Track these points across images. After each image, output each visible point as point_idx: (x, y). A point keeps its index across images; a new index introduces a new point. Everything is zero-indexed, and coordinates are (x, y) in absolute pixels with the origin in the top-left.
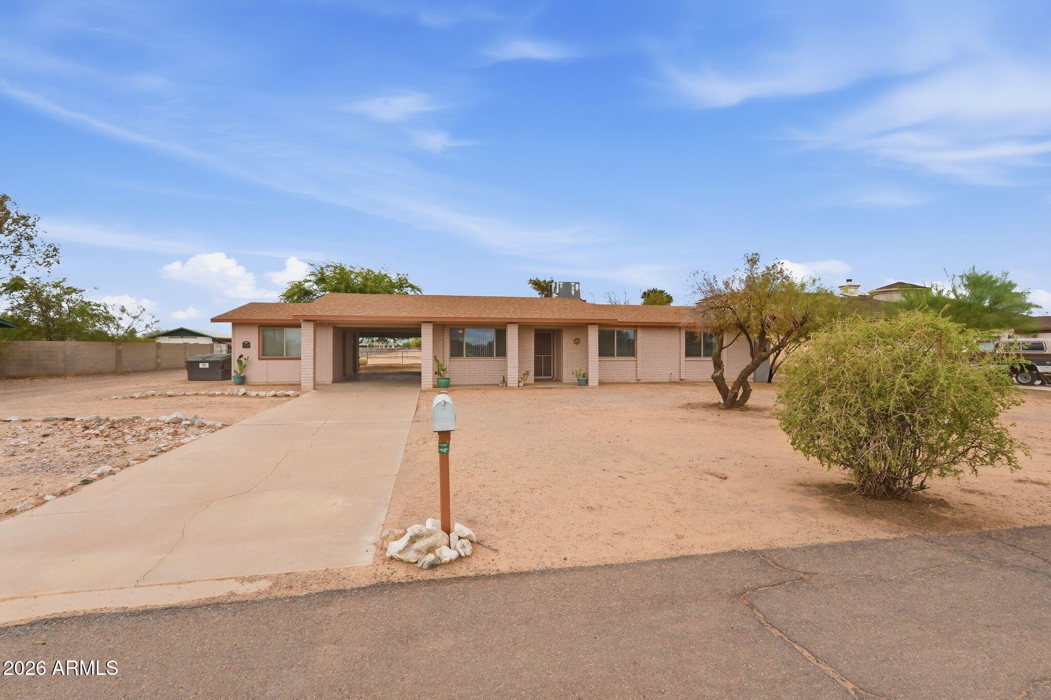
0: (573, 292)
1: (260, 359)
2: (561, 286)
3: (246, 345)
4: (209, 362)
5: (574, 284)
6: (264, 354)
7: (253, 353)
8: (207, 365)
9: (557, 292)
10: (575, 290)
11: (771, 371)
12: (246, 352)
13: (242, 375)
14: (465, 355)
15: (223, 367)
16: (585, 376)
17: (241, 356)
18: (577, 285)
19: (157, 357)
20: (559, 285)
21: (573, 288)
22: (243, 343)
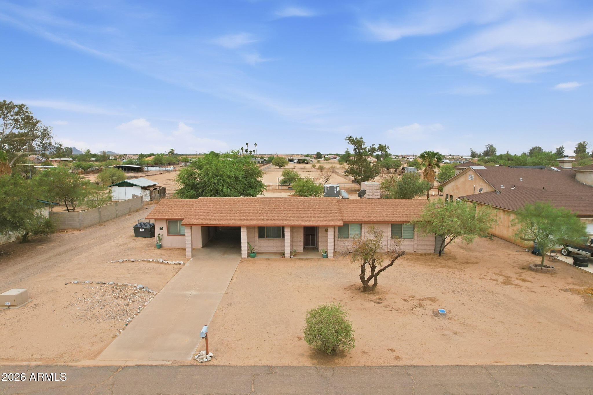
0: (335, 192)
1: (168, 235)
2: (328, 188)
3: (161, 229)
4: (144, 229)
5: (336, 187)
6: (169, 234)
7: (164, 232)
8: (143, 230)
9: (326, 192)
10: (337, 190)
11: (440, 249)
12: (161, 232)
13: (160, 244)
14: (266, 237)
15: (151, 231)
16: (326, 252)
17: (159, 234)
18: (338, 188)
19: (116, 210)
20: (327, 188)
21: (335, 189)
22: (160, 228)
